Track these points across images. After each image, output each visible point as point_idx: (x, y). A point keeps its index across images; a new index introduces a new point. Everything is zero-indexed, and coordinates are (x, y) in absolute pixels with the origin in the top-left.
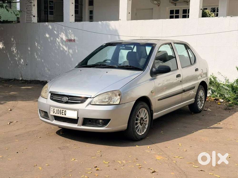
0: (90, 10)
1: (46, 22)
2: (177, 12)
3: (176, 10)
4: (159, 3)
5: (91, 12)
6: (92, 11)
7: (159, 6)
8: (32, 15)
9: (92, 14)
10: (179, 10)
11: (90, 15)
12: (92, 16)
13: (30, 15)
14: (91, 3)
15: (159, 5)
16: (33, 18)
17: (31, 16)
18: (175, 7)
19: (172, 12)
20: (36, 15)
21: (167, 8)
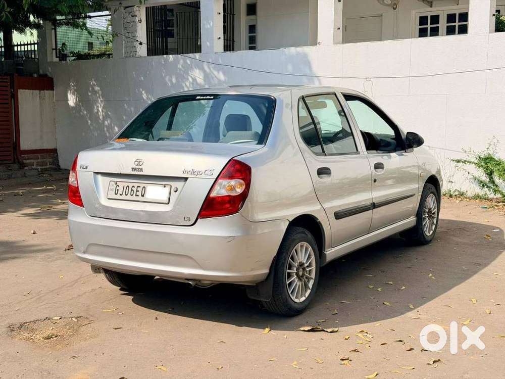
0: (250, 24)
1: (164, 55)
2: (435, 19)
3: (431, 16)
4: (396, 2)
5: (252, 29)
6: (255, 25)
7: (395, 9)
8: (137, 41)
9: (255, 33)
10: (438, 16)
11: (250, 35)
12: (255, 36)
13: (133, 40)
14: (252, 9)
15: (395, 7)
16: (139, 47)
17: (135, 43)
18: (430, 9)
19: (423, 20)
20: (144, 41)
21: (413, 12)
